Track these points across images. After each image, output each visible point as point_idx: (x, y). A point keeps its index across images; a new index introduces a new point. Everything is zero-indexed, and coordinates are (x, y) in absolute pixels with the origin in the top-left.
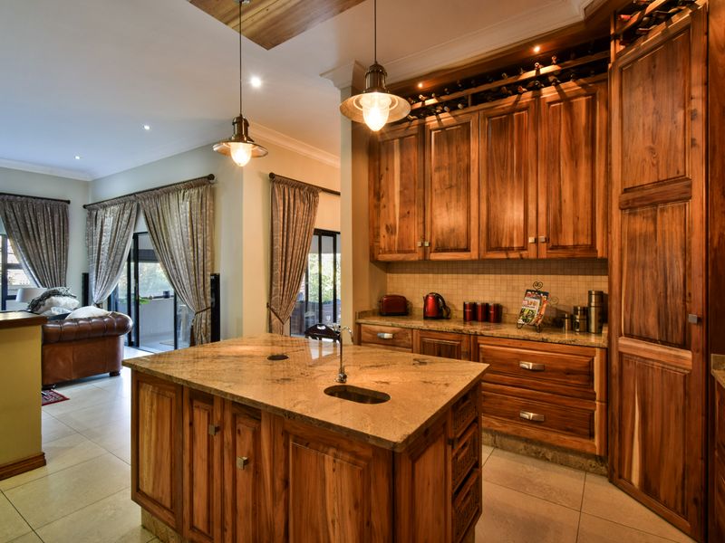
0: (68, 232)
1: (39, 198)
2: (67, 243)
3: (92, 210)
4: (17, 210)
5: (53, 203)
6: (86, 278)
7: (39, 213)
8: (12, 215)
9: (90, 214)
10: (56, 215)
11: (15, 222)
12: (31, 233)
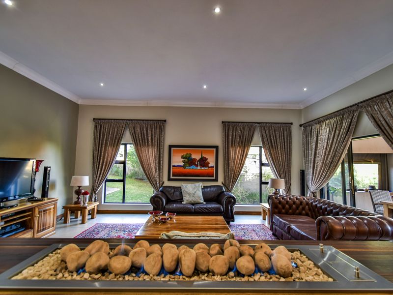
0: (291, 143)
1: (277, 123)
2: (291, 150)
3: (307, 127)
4: (267, 131)
5: (284, 125)
6: (303, 174)
7: (277, 132)
8: (265, 135)
9: (305, 130)
10: (286, 133)
11: (266, 139)
12: (273, 144)
